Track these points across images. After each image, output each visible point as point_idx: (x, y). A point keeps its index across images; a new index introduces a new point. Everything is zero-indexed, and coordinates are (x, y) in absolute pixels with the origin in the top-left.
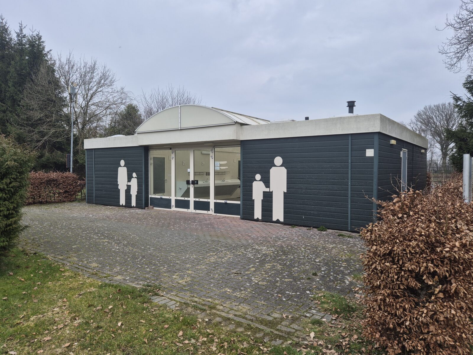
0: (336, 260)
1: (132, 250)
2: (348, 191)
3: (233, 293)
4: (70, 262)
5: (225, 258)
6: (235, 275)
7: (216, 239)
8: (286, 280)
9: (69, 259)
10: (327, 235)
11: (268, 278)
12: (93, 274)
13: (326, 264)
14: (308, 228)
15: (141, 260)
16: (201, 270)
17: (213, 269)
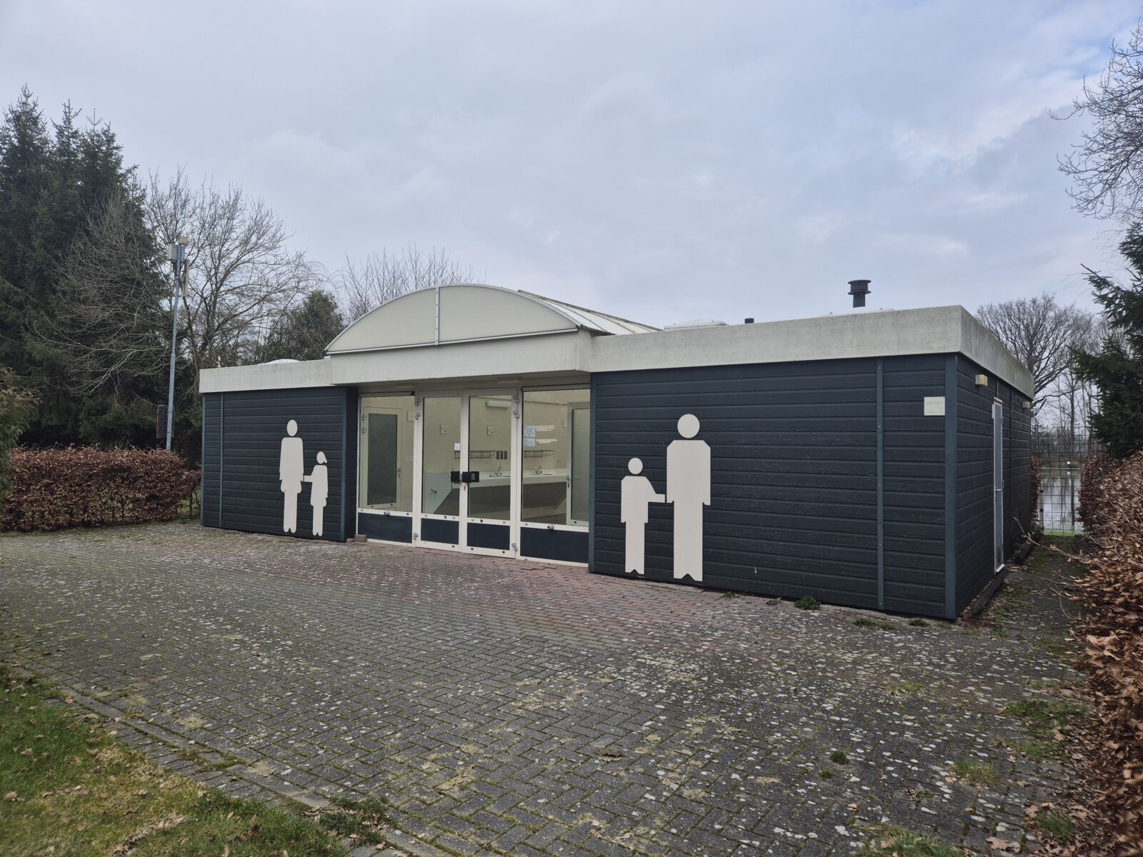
0: (880, 706)
1: (307, 669)
2: (876, 505)
3: (612, 836)
4: (123, 711)
5: (569, 699)
6: (607, 759)
7: (534, 633)
8: (760, 780)
9: (125, 701)
10: (826, 621)
11: (704, 773)
12: (184, 757)
13: (858, 720)
14: (768, 600)
15: (330, 703)
16: (504, 742)
17: (538, 736)
